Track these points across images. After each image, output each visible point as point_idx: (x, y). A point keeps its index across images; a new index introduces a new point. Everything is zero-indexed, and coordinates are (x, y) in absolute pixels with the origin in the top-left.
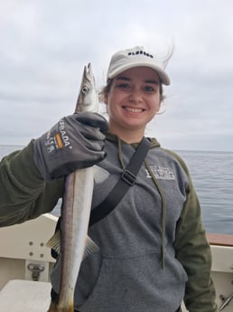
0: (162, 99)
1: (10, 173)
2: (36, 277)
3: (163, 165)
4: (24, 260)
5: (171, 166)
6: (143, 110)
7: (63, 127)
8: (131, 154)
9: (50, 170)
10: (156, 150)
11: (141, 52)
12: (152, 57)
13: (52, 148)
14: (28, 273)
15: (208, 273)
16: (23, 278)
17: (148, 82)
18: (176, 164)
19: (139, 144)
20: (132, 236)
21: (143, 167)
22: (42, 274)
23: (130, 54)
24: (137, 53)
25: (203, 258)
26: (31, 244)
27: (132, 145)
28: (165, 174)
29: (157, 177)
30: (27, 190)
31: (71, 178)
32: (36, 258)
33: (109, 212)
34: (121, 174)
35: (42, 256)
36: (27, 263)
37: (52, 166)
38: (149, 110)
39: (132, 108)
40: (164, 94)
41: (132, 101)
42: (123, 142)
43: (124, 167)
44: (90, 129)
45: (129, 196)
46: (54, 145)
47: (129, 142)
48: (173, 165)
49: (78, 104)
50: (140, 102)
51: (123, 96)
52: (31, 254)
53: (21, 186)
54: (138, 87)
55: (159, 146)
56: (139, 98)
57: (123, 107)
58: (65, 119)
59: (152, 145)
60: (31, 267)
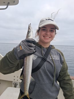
0: (56, 34)
1: (8, 58)
2: (15, 87)
3: (56, 55)
4: (12, 82)
5: (58, 55)
6: (50, 37)
7: (22, 44)
8: (46, 51)
9: (19, 57)
10: (53, 49)
11: (50, 19)
12: (53, 21)
13: (19, 50)
14: (13, 85)
15: (72, 89)
16: (12, 87)
17: (52, 29)
18: (60, 54)
19: (48, 48)
20: (45, 77)
21: (49, 55)
22: (17, 86)
23: (46, 20)
24: (49, 19)
25: (70, 84)
26: (14, 77)
27: (46, 48)
28: (56, 58)
29: (53, 58)
30: (13, 63)
31: (25, 59)
32: (16, 81)
33: (38, 70)
34: (42, 58)
35: (17, 80)
36: (13, 82)
37: (19, 55)
38: (52, 37)
39: (46, 37)
40: (56, 32)
41: (46, 35)
42: (43, 47)
43: (43, 55)
44: (30, 44)
45: (44, 65)
46: (20, 49)
47: (45, 47)
48: (59, 55)
49: (27, 36)
50: (49, 35)
51: (43, 33)
52: (14, 80)
53: (11, 62)
54: (48, 30)
55: (54, 48)
56: (49, 34)
57: (44, 36)
58: (22, 41)
59: (52, 48)
60: (14, 84)
